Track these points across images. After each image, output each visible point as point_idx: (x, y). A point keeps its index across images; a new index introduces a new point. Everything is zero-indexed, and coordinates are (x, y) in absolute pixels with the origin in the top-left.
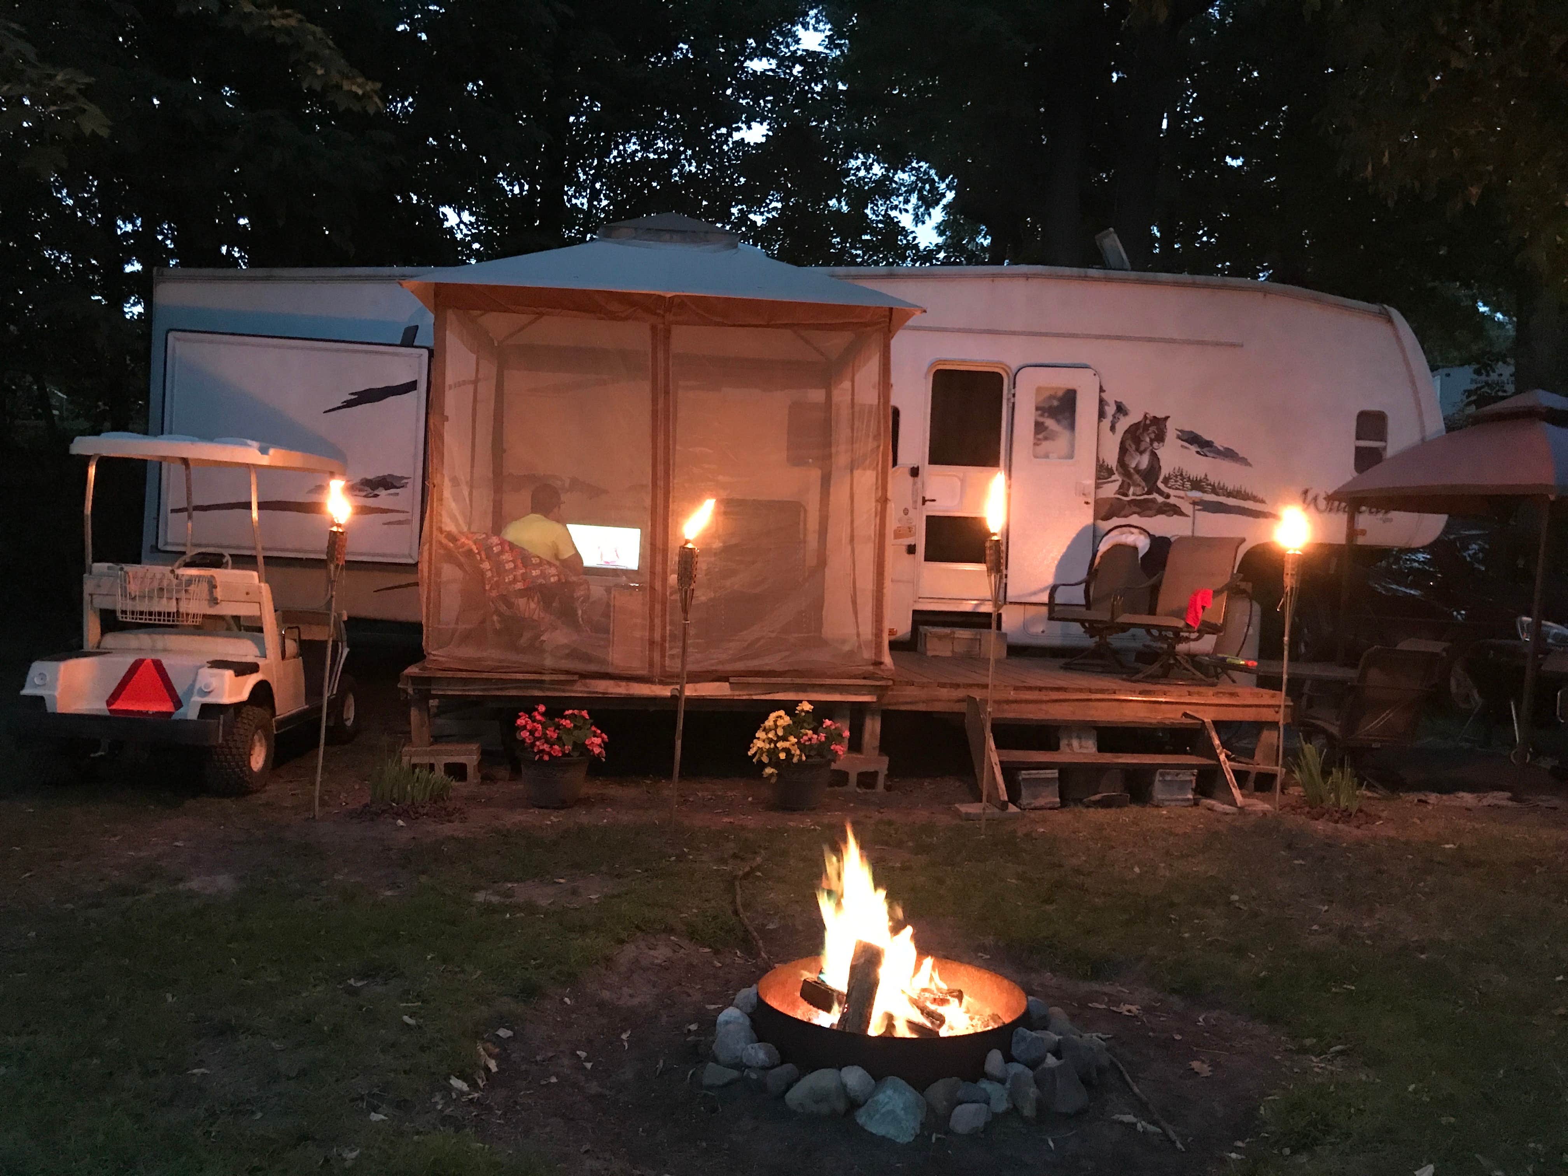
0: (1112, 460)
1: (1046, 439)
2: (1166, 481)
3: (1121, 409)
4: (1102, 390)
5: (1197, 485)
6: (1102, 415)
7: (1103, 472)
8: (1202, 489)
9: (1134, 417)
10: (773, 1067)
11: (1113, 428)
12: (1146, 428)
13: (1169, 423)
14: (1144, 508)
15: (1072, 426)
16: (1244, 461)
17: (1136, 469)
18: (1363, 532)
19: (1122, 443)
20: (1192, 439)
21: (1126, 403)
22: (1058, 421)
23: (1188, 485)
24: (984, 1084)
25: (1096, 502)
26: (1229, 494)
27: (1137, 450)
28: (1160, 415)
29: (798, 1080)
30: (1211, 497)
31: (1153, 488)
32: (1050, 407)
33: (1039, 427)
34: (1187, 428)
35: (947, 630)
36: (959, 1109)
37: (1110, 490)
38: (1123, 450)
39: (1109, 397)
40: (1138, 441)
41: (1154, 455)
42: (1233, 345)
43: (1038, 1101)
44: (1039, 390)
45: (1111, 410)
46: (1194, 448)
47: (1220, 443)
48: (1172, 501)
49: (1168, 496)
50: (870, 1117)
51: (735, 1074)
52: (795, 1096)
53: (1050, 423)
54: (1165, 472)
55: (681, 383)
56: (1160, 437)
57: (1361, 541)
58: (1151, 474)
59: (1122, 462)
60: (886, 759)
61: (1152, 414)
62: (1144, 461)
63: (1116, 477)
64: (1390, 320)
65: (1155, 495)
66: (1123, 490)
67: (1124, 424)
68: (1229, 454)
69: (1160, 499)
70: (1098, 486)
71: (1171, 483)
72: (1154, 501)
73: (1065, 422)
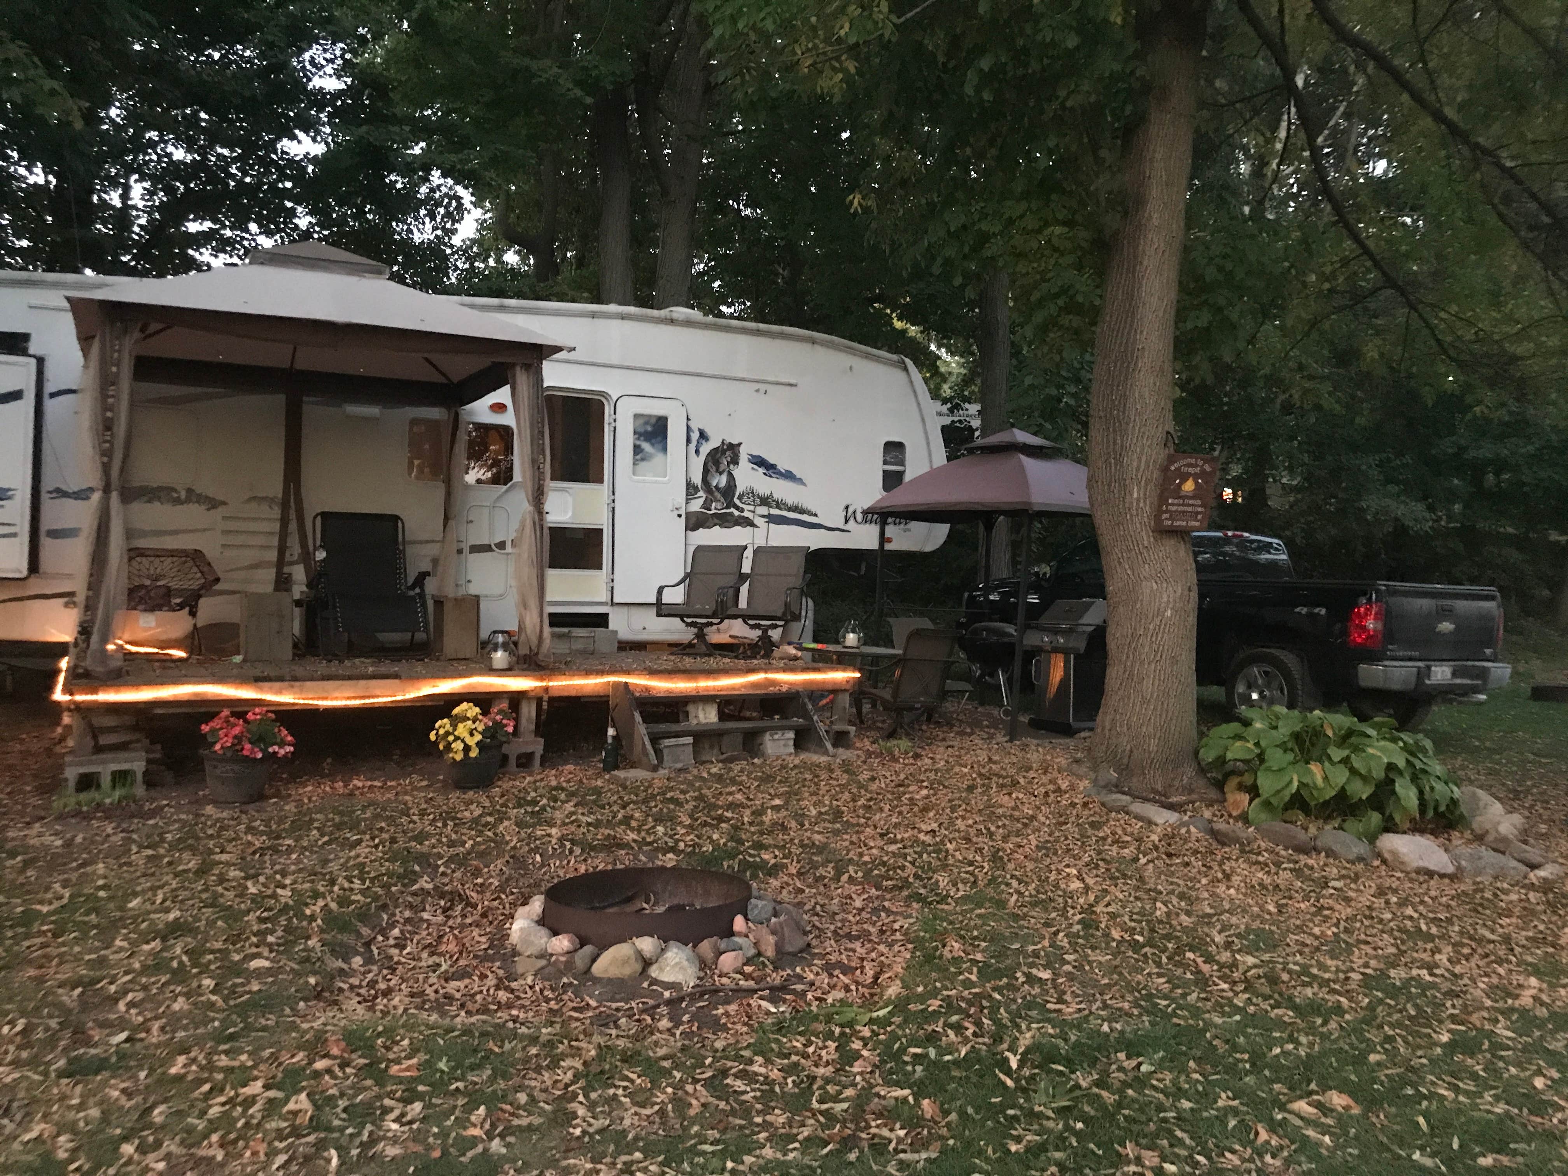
0: (697, 479)
1: (643, 459)
2: (740, 498)
3: (703, 436)
4: (688, 419)
5: (765, 501)
6: (689, 441)
7: (691, 490)
8: (770, 506)
9: (714, 443)
10: (576, 950)
11: (697, 452)
12: (724, 452)
13: (742, 449)
14: (725, 521)
15: (665, 449)
16: (800, 481)
17: (717, 487)
18: (889, 540)
19: (705, 464)
20: (759, 462)
21: (709, 431)
22: (653, 445)
23: (758, 501)
24: (736, 939)
25: (687, 514)
26: (790, 509)
27: (717, 471)
28: (735, 442)
29: (598, 956)
30: (775, 512)
31: (730, 504)
32: (646, 432)
33: (637, 449)
34: (755, 453)
35: (565, 630)
36: (722, 957)
37: (696, 505)
38: (706, 471)
39: (694, 426)
40: (717, 463)
41: (730, 475)
42: (791, 385)
43: (776, 944)
44: (637, 416)
45: (695, 436)
46: (761, 470)
47: (782, 467)
48: (746, 514)
49: (742, 510)
50: (661, 970)
51: (543, 962)
52: (598, 968)
53: (646, 446)
54: (739, 490)
55: (305, 399)
56: (735, 461)
57: (888, 547)
58: (729, 491)
59: (705, 481)
60: (542, 741)
61: (729, 440)
62: (723, 480)
63: (701, 493)
64: (906, 369)
65: (732, 510)
66: (706, 506)
67: (706, 449)
68: (789, 476)
69: (736, 513)
70: (687, 501)
71: (745, 499)
72: (731, 514)
73: (660, 446)
